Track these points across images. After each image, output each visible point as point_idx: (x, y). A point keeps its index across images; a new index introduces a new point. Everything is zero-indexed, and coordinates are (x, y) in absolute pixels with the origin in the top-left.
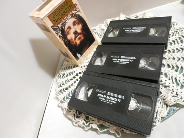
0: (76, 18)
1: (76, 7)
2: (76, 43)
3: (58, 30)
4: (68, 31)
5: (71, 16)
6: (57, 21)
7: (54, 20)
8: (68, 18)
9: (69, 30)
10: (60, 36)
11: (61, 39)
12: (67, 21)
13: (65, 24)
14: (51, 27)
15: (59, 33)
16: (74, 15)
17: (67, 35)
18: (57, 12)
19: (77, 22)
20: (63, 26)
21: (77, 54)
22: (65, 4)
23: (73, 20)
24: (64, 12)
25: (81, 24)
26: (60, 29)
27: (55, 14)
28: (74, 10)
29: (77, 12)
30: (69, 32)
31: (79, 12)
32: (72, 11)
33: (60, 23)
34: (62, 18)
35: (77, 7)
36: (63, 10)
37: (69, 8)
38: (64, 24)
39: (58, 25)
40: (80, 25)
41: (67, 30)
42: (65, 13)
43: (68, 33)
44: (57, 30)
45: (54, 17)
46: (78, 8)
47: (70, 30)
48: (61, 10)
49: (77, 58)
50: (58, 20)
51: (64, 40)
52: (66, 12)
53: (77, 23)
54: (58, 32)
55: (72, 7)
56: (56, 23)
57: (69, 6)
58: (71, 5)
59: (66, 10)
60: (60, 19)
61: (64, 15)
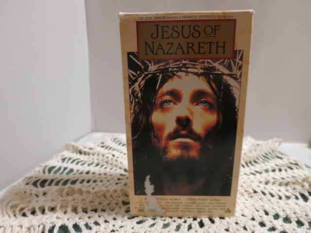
0: (214, 85)
1: (237, 60)
2: (165, 150)
3: (139, 76)
4: (166, 101)
5: (202, 71)
6: (153, 52)
7: (146, 43)
8: (189, 70)
9: (170, 101)
10: (133, 92)
11: (131, 102)
12: (179, 73)
13: (170, 77)
14: (129, 54)
15: (136, 84)
16: (213, 74)
17: (156, 109)
19: (210, 100)
20: (161, 76)
21: (148, 177)
22: (208, 30)
24: (190, 45)
25: (218, 115)
26: (146, 75)
27: (163, 32)
28: (224, 62)
29: (230, 76)
30: (166, 105)
31: (236, 79)
32: (215, 60)
33: (158, 63)
34: (174, 56)
35: (240, 62)
36: (191, 39)
37: (214, 47)
39: (150, 63)
40: (212, 113)
41: (163, 95)
43: (162, 106)
44: (136, 73)
45: (155, 36)
46: (240, 68)
47: (175, 104)
48: (186, 34)
50: (160, 52)
51: (137, 110)
52: (197, 51)
53: (205, 102)
54: (136, 81)
55: (224, 53)
56: (146, 54)
57: (217, 43)
58: (224, 43)
59: (199, 43)
60: (167, 54)
61: (184, 53)
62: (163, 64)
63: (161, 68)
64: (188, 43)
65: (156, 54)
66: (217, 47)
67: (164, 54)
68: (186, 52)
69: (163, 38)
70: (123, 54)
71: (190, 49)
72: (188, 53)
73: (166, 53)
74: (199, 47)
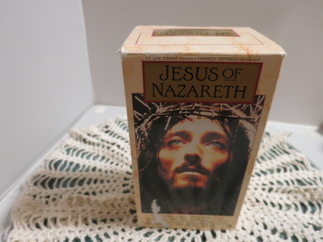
0: (228, 128)
1: (257, 105)
3: (146, 117)
4: (175, 141)
5: (216, 115)
6: (161, 94)
7: (154, 85)
8: (202, 113)
9: (179, 141)
10: (139, 132)
11: (137, 141)
12: (191, 116)
13: (180, 120)
14: (134, 95)
15: (143, 125)
16: (228, 118)
17: (164, 147)
18: (183, 73)
19: (221, 141)
20: (170, 118)
21: (155, 201)
22: (228, 74)
23: (215, 127)
24: (205, 88)
25: (229, 155)
26: (154, 117)
27: (174, 73)
28: (241, 106)
29: (247, 120)
30: (174, 144)
31: (253, 123)
32: (232, 104)
33: (167, 105)
34: (186, 99)
35: (261, 107)
36: (206, 82)
37: (232, 91)
38: (177, 117)
39: (159, 105)
40: (223, 152)
41: (172, 135)
42: (205, 93)
43: (171, 145)
45: (164, 77)
46: (259, 113)
47: (184, 143)
48: (201, 76)
49: (147, 209)
50: (170, 94)
51: (144, 148)
52: (212, 94)
53: (217, 143)
54: (142, 121)
55: (243, 97)
56: (154, 96)
57: (237, 87)
58: (245, 87)
59: (216, 86)
60: (178, 96)
61: (197, 96)
62: (173, 106)
63: (170, 110)
64: (203, 86)
65: (166, 96)
66: (236, 91)
67: (175, 96)
68: (199, 94)
69: (174, 79)
70: (127, 95)
71: (204, 92)
72: (202, 96)
73: (176, 95)
74: (216, 91)
